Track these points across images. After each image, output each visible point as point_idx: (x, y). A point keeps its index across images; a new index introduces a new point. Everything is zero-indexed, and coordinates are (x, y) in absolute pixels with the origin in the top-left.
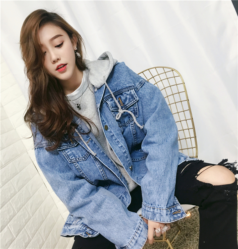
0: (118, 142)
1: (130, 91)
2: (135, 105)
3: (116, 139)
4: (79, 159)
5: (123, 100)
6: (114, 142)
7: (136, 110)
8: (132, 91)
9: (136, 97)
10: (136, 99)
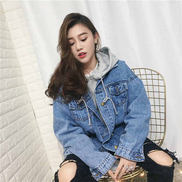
0: (109, 115)
1: (124, 83)
2: (125, 92)
3: (108, 113)
4: (80, 119)
5: (119, 88)
6: (107, 114)
7: (125, 95)
8: (125, 83)
9: (127, 87)
10: (126, 88)
